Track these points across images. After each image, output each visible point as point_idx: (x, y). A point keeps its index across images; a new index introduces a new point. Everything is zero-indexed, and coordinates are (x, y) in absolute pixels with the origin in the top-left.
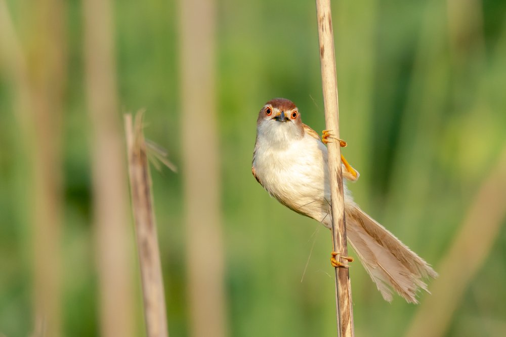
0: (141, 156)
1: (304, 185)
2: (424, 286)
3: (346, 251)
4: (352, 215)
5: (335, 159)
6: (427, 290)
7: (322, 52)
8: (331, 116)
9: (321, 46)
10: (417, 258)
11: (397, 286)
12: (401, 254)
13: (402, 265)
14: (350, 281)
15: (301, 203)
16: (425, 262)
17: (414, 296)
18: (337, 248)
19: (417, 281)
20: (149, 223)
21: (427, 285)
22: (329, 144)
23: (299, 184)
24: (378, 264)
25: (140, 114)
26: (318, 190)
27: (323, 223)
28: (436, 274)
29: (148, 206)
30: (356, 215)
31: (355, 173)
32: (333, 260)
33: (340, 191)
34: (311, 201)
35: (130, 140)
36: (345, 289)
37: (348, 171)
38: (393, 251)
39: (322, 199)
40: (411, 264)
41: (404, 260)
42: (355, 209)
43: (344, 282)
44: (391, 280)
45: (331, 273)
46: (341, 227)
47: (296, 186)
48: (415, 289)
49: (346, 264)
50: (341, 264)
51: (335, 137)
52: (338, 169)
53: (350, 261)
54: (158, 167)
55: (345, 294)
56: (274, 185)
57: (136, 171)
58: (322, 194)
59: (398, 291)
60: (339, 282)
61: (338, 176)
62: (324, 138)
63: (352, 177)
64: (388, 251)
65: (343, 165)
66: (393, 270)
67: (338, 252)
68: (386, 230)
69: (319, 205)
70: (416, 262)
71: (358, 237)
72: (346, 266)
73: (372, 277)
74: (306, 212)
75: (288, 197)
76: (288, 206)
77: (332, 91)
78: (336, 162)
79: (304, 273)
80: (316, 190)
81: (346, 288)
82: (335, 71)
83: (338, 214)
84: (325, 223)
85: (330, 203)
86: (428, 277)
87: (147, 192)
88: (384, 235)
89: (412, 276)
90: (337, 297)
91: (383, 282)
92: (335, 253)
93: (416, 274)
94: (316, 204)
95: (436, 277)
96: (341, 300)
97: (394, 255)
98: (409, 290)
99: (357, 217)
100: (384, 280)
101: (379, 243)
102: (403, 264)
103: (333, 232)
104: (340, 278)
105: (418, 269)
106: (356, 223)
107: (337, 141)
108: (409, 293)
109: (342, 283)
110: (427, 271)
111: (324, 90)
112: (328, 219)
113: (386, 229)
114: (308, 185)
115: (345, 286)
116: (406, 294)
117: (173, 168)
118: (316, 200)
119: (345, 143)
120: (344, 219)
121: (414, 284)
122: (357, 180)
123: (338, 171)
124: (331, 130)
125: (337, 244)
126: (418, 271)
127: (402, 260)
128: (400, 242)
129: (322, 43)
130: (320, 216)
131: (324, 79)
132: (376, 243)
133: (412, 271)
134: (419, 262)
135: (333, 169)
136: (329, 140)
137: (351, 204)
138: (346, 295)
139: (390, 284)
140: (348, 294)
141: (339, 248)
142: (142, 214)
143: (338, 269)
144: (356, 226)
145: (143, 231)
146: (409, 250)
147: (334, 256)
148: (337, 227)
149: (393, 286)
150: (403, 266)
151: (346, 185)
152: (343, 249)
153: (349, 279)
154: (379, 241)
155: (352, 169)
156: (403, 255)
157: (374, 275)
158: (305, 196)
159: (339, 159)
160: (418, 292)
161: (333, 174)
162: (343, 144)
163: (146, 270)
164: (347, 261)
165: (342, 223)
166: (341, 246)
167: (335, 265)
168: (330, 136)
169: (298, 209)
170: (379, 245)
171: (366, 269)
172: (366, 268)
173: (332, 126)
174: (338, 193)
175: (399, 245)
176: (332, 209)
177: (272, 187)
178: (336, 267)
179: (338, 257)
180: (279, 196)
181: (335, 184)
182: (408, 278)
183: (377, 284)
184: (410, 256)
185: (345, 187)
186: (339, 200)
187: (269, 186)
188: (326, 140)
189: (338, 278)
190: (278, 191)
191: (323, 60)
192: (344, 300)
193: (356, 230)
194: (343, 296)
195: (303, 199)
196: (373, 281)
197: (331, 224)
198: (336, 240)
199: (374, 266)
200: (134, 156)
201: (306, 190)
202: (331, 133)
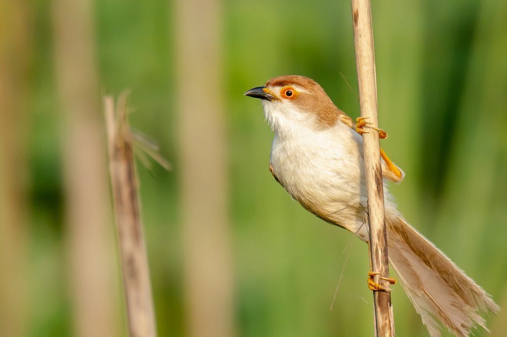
0: (126, 150)
1: (333, 186)
2: (481, 321)
3: (387, 271)
4: (394, 227)
5: (373, 154)
6: (485, 327)
7: (356, 18)
8: (368, 99)
9: (355, 10)
10: (474, 285)
11: (447, 319)
12: (454, 280)
13: (455, 293)
14: (392, 308)
15: (330, 209)
16: (484, 292)
17: (468, 333)
18: (376, 266)
19: (473, 315)
20: (136, 235)
21: (485, 321)
22: (365, 135)
23: (327, 185)
24: (425, 292)
25: (123, 97)
26: (352, 194)
27: (357, 234)
28: (497, 308)
29: (135, 214)
30: (400, 227)
31: (399, 172)
32: (370, 281)
33: (379, 194)
34: (342, 207)
35: (112, 129)
36: (386, 319)
37: (390, 170)
38: (445, 275)
39: (357, 206)
40: (465, 292)
41: (457, 288)
42: (398, 220)
43: (385, 310)
44: (440, 312)
45: (369, 298)
46: (380, 239)
47: (324, 187)
48: (469, 324)
49: (387, 286)
50: (381, 287)
51: (373, 126)
52: (376, 166)
53: (392, 283)
54: (147, 164)
55: (386, 325)
56: (295, 186)
57: (119, 169)
58: (357, 200)
59: (447, 326)
60: (379, 310)
61: (376, 175)
62: (359, 127)
63: (395, 177)
64: (437, 274)
65: (383, 161)
66: (443, 300)
67: (377, 271)
68: (437, 249)
69: (353, 212)
70: (472, 290)
71: (401, 255)
72: (387, 289)
73: (416, 307)
74: (336, 220)
75: (313, 201)
76: (314, 213)
77: (368, 67)
78: (373, 158)
79: (334, 299)
80: (348, 194)
81: (388, 317)
82: (372, 41)
83: (377, 223)
84: (360, 235)
85: (367, 210)
86: (487, 311)
87: (133, 195)
88: (434, 255)
89: (467, 308)
90: (375, 329)
91: (429, 314)
92: (373, 273)
93: (471, 306)
94: (350, 211)
95: (497, 311)
96: (381, 332)
97: (446, 280)
98: (463, 325)
99: (400, 230)
100: (430, 311)
101: (427, 265)
102: (457, 293)
103: (371, 247)
104: (380, 304)
105: (475, 300)
106: (399, 237)
107: (375, 131)
108: (462, 330)
109: (382, 311)
110: (486, 304)
111: (358, 66)
112: (365, 230)
113: (436, 247)
114: (339, 188)
115: (386, 315)
116: (458, 331)
117: (166, 165)
118: (348, 206)
119: (385, 134)
120: (385, 230)
121: (469, 319)
122: (402, 181)
123: (377, 169)
124: (368, 117)
125: (375, 262)
126: (474, 302)
127: (456, 287)
128: (453, 264)
129: (355, 7)
130: (354, 226)
131: (358, 53)
132: (423, 263)
133: (467, 302)
134: (476, 290)
135: (371, 167)
136: (364, 130)
137: (394, 213)
138: (388, 326)
139: (439, 317)
140: (390, 325)
141: (378, 266)
142: (126, 224)
143: (377, 293)
144: (398, 241)
145: (128, 244)
146: (464, 275)
147: (372, 277)
148: (375, 240)
149: (443, 320)
150: (457, 295)
151: (387, 187)
152: (384, 268)
153: (390, 306)
154: (427, 262)
155: (395, 166)
156: (457, 281)
157: (419, 305)
158: (335, 200)
159: (378, 154)
160: (473, 329)
161: (371, 173)
162: (382, 135)
163: (132, 295)
164: (388, 283)
165: (382, 235)
166: (381, 264)
167: (373, 288)
168: (367, 125)
169: (327, 217)
170: (427, 267)
171: (408, 296)
172: (410, 295)
173: (369, 113)
174: (376, 197)
175: (452, 268)
176: (369, 218)
177: (293, 188)
178: (374, 291)
179: (377, 278)
180: (303, 199)
181: (373, 186)
182: (462, 310)
183: (422, 316)
184: (464, 282)
185: (385, 190)
186: (378, 205)
187: (290, 187)
188: (361, 130)
189: (377, 305)
190: (301, 194)
191: (358, 28)
192: (384, 333)
193: (399, 246)
194: (384, 327)
195: (333, 204)
196: (417, 312)
197: (368, 236)
198: (374, 257)
199: (420, 293)
200: (117, 149)
201: (336, 193)
202: (367, 121)
